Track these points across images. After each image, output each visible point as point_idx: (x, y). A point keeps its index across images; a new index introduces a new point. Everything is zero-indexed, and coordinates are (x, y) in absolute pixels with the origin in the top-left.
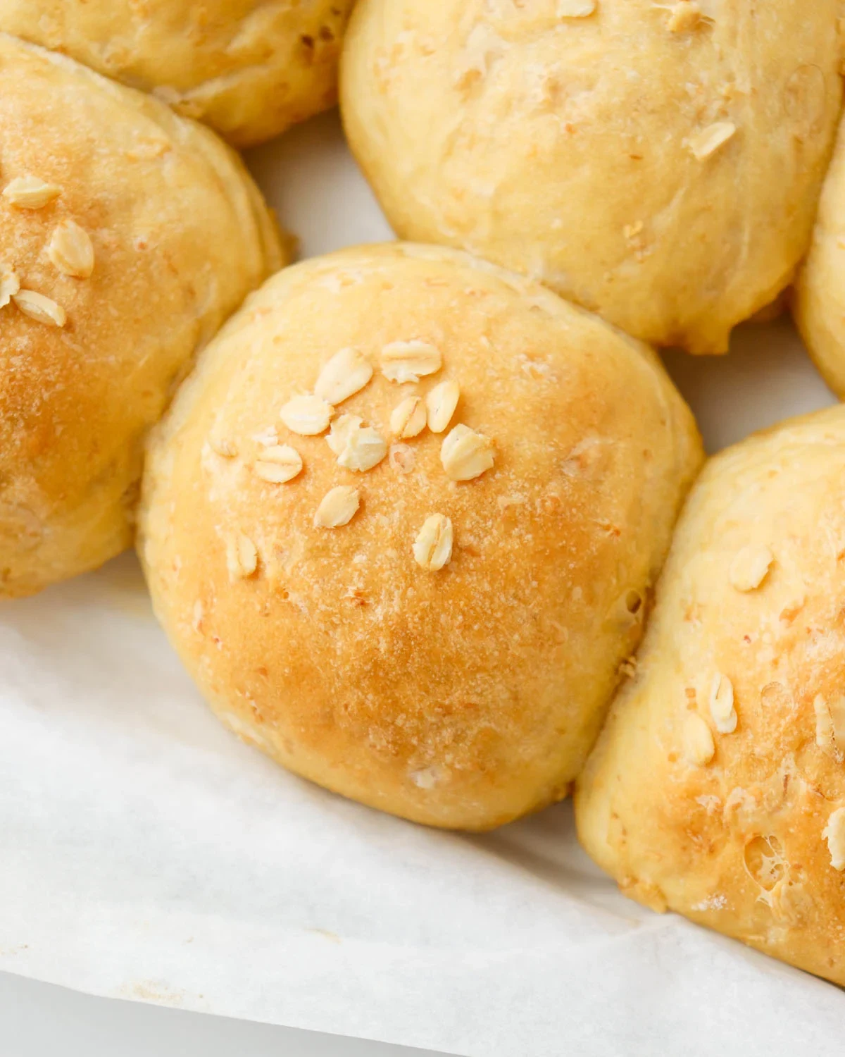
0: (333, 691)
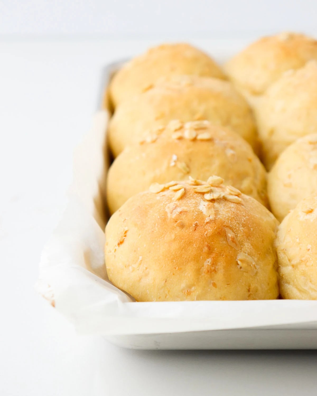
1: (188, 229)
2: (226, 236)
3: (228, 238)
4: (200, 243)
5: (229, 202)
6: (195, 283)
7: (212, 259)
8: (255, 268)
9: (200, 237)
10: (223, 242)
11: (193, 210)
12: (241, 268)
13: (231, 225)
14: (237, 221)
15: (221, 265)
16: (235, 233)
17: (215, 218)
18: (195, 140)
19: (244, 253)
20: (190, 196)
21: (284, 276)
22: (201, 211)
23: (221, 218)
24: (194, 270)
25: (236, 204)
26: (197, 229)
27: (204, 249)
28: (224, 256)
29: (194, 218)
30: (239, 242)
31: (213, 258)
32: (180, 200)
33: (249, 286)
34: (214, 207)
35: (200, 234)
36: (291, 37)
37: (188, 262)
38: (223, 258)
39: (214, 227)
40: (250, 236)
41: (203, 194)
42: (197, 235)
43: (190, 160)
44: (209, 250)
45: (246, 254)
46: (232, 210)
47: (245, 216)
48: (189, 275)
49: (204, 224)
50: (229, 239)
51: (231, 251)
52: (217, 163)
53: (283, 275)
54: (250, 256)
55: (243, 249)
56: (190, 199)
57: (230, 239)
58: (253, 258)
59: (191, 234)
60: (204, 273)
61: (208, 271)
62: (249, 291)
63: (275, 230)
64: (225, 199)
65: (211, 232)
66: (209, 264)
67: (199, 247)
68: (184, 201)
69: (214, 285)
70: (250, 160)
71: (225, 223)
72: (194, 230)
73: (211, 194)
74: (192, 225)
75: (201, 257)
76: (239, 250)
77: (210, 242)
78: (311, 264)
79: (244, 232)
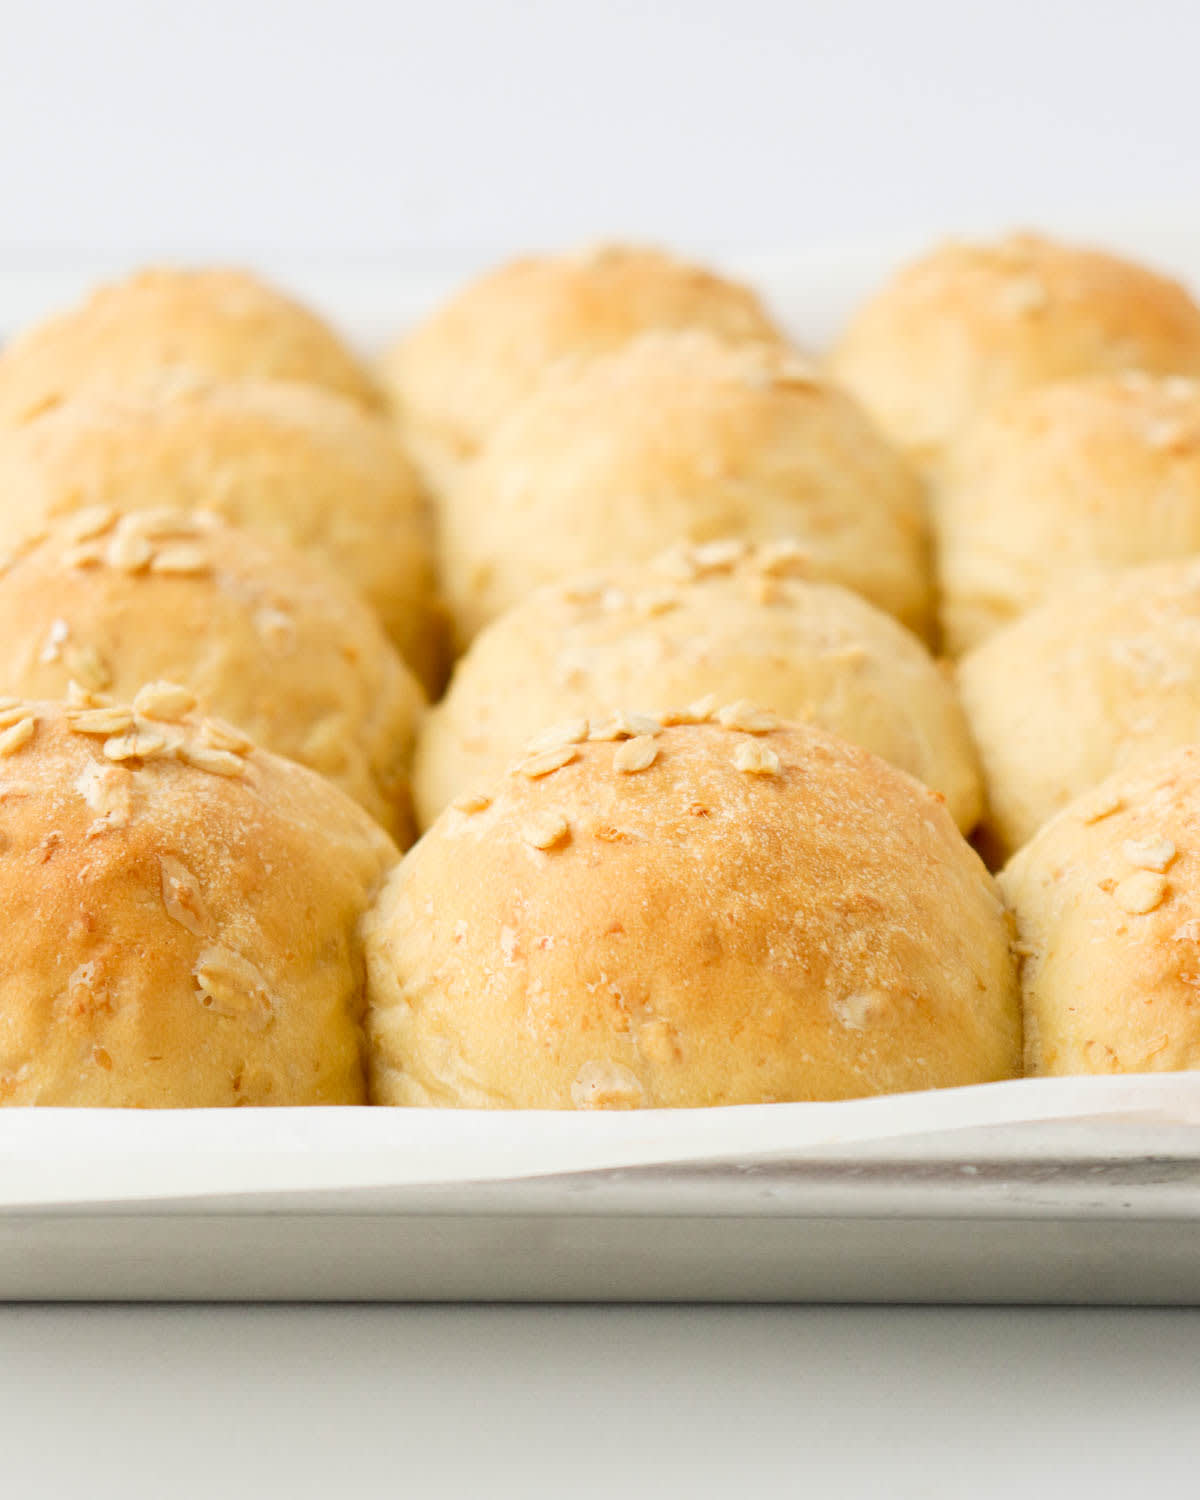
0: (708, 903)
1: (22, 857)
2: (160, 884)
3: (167, 890)
4: (59, 907)
5: (195, 770)
6: (32, 1051)
7: (101, 964)
8: (268, 1004)
9: (61, 885)
10: (145, 905)
11: (52, 792)
12: (209, 1000)
13: (188, 849)
14: (212, 836)
15: (131, 989)
16: (198, 877)
17: (127, 821)
18: (143, 572)
19: (228, 950)
20: (50, 745)
21: (382, 1042)
22: (81, 795)
23: (151, 821)
24: (28, 1003)
25: (222, 780)
26: (52, 858)
27: (70, 928)
28: (143, 956)
29: (50, 818)
30: (211, 908)
31: (104, 960)
32: (12, 758)
33: (241, 1069)
34: (131, 785)
35: (64, 873)
36: (614, 258)
37: (8, 975)
38: (142, 961)
39: (120, 851)
40: (260, 892)
41: (101, 738)
42: (50, 877)
43: (117, 642)
44: (90, 931)
45: (236, 955)
46: (198, 798)
47: (246, 822)
48: (10, 1021)
49: (81, 841)
50: (170, 898)
51: (173, 939)
52: (216, 654)
53: (379, 1037)
54: (249, 960)
55: (223, 935)
56: (49, 756)
57: (176, 897)
58: (259, 969)
59: (31, 875)
60: (68, 1014)
61: (82, 1010)
62: (237, 1086)
63: (374, 880)
64: (183, 760)
65: (104, 868)
66: (86, 981)
67: (52, 921)
68: (26, 762)
69: (104, 1058)
70: (350, 657)
71: (165, 839)
72: (43, 859)
73: (131, 741)
74: (36, 842)
75: (58, 957)
76: (207, 938)
77: (96, 902)
78: (464, 990)
79: (236, 874)
